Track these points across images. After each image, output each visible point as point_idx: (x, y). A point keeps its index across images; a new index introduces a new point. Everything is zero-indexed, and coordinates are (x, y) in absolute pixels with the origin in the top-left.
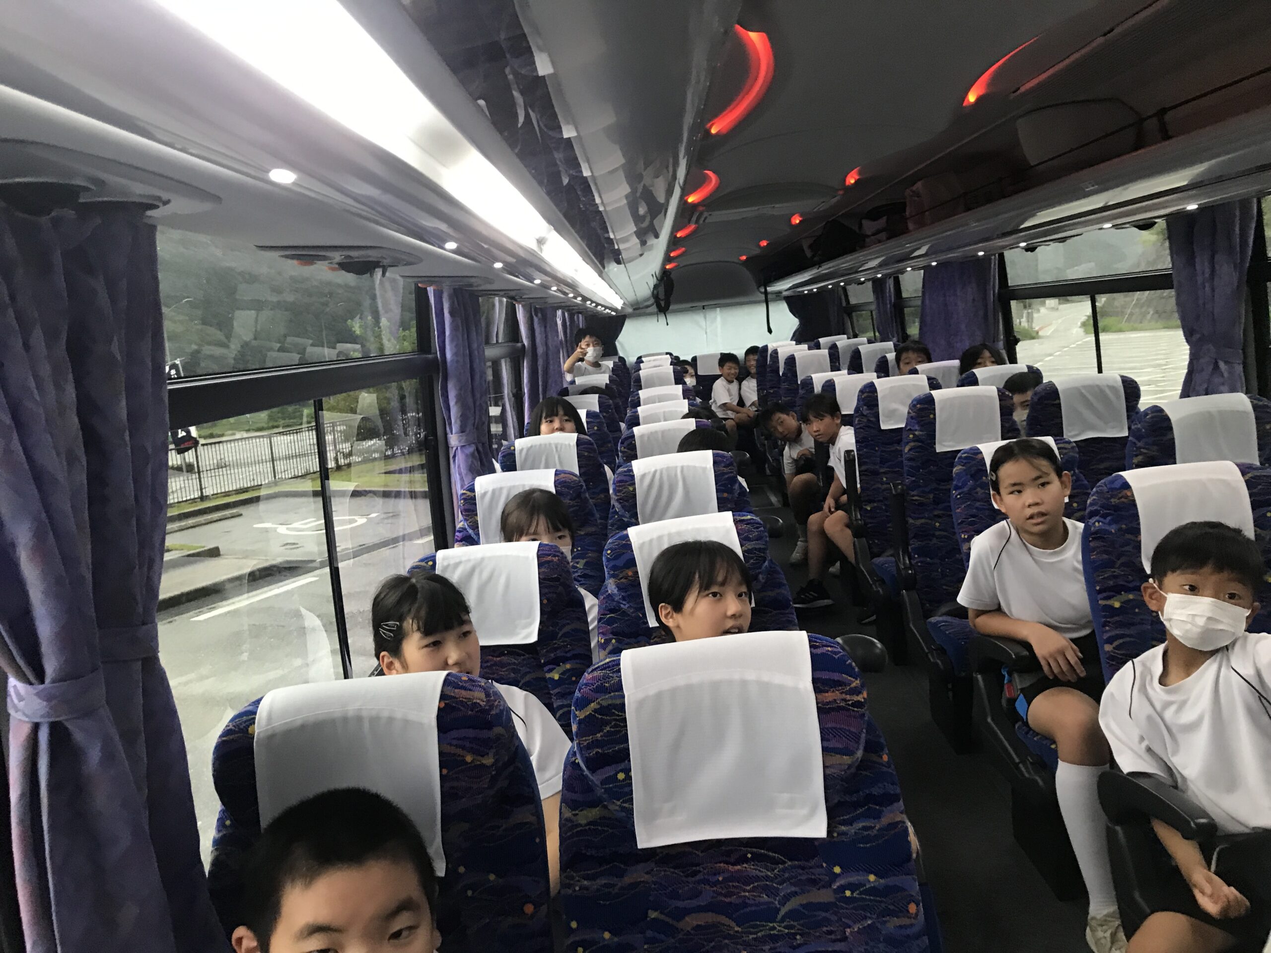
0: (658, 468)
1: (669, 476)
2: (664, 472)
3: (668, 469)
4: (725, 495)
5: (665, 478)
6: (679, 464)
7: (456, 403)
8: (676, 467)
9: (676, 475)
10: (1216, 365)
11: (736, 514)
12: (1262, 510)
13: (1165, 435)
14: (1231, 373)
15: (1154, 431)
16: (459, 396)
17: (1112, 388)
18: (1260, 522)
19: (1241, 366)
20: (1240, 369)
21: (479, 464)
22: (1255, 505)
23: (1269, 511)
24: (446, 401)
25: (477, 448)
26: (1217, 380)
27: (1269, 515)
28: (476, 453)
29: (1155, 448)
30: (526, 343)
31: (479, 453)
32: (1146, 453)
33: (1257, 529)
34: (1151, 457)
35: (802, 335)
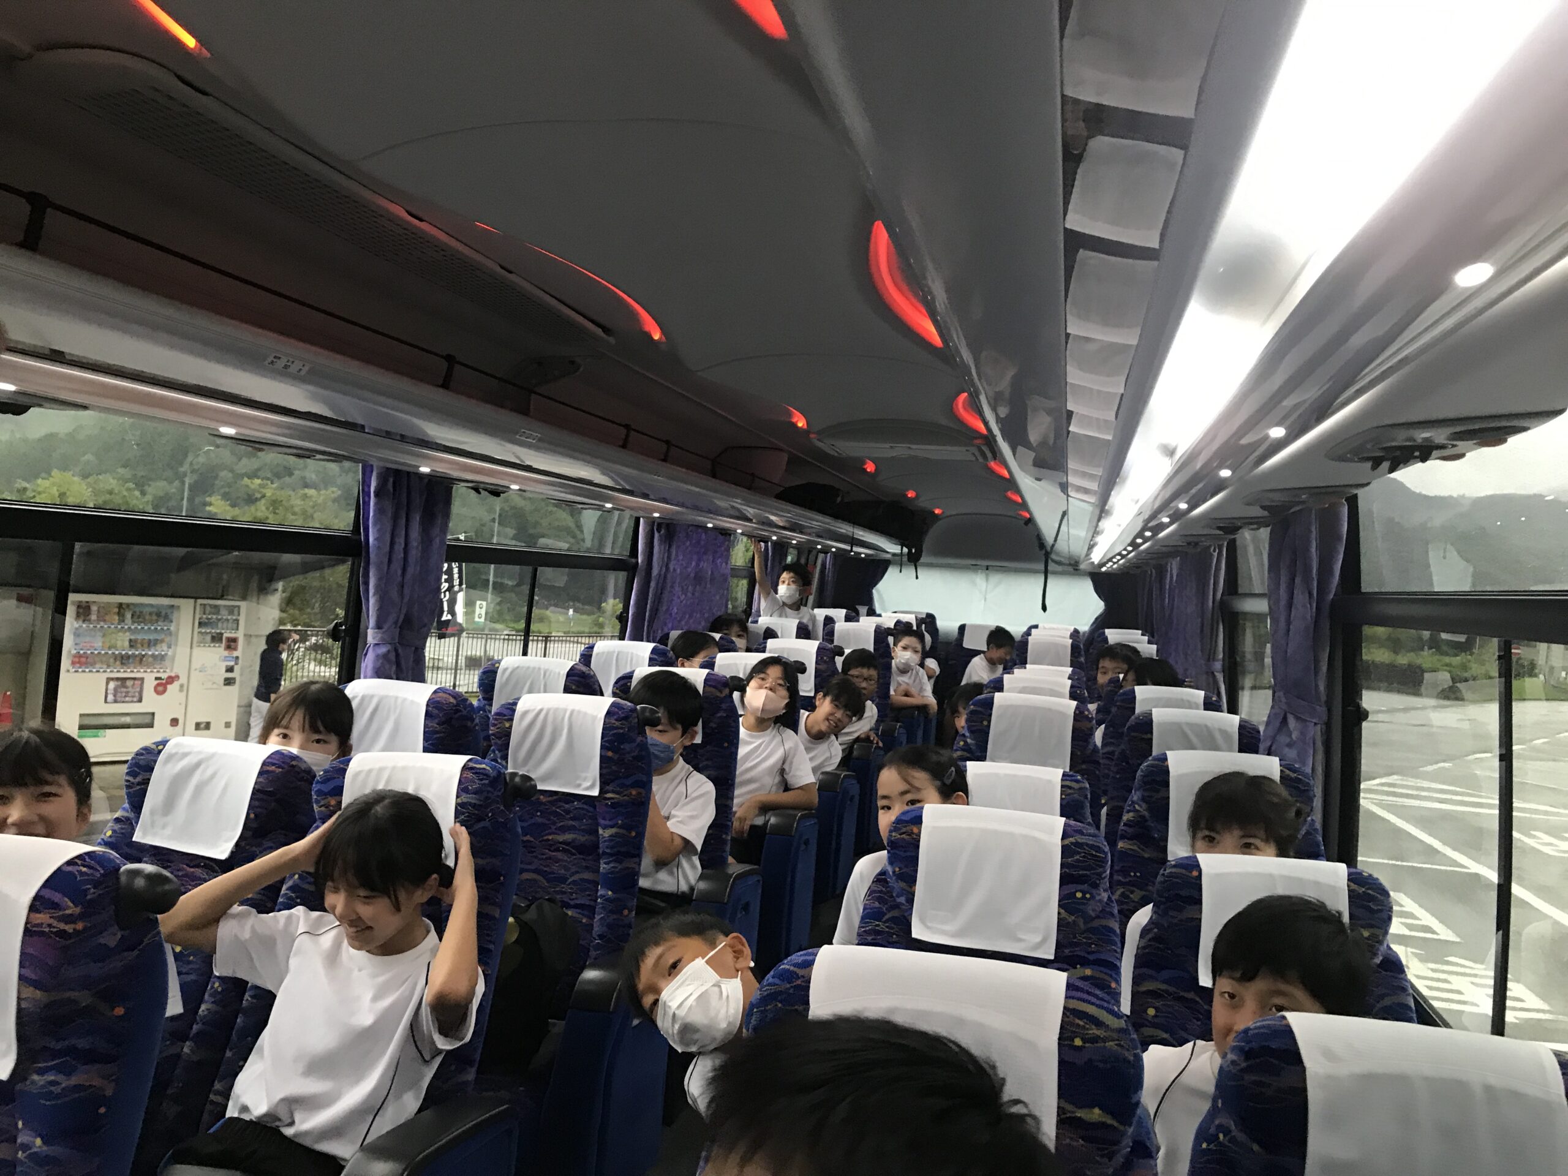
0: (546, 707)
1: (555, 719)
2: (551, 712)
3: (557, 710)
4: (610, 754)
7: (374, 594)
9: (563, 719)
10: (1285, 720)
11: (470, 760)
12: (1071, 888)
13: (1158, 791)
14: (1303, 734)
15: (1144, 783)
16: (378, 588)
17: (1224, 733)
18: (1066, 902)
19: (1319, 727)
20: (1316, 732)
21: (394, 668)
22: (1064, 880)
23: (1081, 891)
24: (367, 591)
25: (396, 650)
26: (1283, 739)
27: (1079, 895)
28: (392, 656)
29: (1144, 805)
30: (640, 561)
31: (397, 655)
32: (1138, 811)
33: (1062, 911)
34: (1143, 817)
35: (1103, 622)
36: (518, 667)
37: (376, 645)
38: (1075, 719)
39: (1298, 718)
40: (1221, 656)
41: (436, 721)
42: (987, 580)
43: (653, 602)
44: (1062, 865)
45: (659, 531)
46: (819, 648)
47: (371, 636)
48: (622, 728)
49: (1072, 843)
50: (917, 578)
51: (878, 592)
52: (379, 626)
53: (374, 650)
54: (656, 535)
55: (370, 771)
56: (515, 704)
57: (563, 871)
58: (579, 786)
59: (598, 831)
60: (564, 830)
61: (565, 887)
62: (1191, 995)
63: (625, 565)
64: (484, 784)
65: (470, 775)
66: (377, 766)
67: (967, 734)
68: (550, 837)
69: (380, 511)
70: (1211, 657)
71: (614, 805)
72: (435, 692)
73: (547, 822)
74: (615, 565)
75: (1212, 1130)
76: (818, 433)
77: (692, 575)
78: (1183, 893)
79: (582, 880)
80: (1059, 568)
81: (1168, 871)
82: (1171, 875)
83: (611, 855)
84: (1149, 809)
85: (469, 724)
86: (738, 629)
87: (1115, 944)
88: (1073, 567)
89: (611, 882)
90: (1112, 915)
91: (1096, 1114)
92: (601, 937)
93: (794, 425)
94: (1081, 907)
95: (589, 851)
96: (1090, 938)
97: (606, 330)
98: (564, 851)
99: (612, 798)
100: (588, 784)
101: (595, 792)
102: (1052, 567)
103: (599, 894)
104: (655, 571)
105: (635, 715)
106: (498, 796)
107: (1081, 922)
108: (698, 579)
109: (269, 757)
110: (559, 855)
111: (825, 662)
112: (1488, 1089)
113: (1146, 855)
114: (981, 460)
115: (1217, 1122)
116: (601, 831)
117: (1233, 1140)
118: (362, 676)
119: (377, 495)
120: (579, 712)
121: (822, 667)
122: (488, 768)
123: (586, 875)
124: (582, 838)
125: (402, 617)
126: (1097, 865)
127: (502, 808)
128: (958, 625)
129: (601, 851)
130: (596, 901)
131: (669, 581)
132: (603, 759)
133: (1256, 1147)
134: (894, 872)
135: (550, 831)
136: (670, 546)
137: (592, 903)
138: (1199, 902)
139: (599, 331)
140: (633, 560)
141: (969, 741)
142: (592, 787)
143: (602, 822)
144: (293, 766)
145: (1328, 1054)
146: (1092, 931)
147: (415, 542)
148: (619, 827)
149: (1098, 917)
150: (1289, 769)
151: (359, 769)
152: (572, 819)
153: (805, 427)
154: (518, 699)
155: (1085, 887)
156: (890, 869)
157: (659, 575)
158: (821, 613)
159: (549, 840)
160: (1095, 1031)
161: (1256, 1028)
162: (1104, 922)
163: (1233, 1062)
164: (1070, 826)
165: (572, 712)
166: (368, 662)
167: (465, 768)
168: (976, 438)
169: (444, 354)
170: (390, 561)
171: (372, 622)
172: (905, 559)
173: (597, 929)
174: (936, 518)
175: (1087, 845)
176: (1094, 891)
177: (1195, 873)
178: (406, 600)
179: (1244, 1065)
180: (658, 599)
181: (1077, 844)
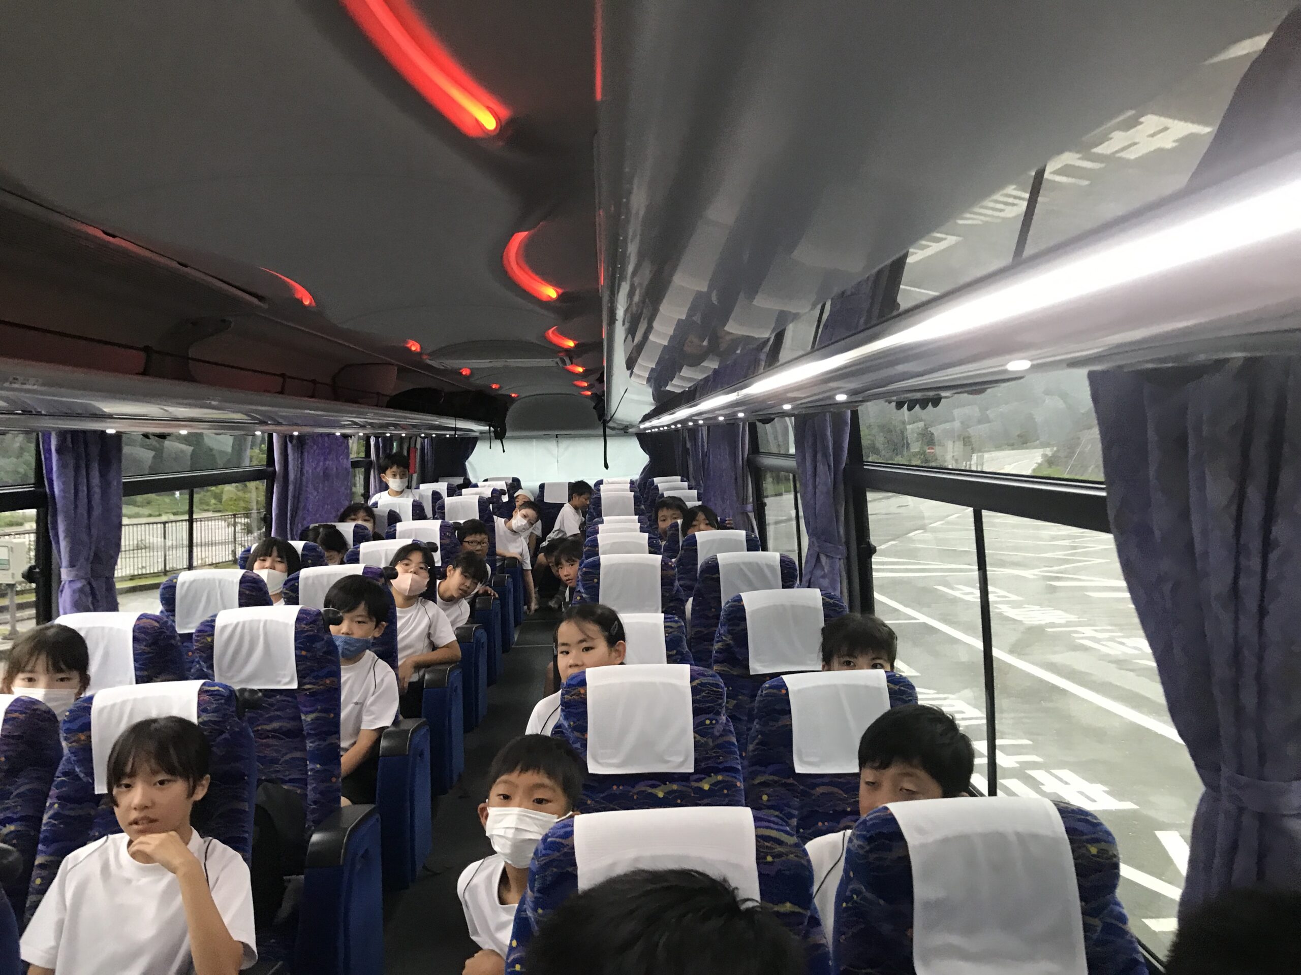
2: (247, 625)
3: (251, 621)
4: (304, 653)
5: (247, 630)
6: (263, 618)
7: (66, 537)
8: (259, 621)
9: (258, 628)
10: (818, 559)
11: (204, 684)
12: (701, 718)
13: (738, 625)
14: (832, 567)
15: (729, 620)
16: (68, 532)
17: (771, 567)
18: (699, 729)
19: (842, 561)
20: (840, 564)
21: (90, 599)
22: (696, 712)
23: (708, 719)
24: (56, 535)
25: (90, 583)
26: (819, 573)
27: (708, 722)
28: (88, 589)
29: (730, 637)
30: (277, 468)
31: (92, 588)
32: (725, 640)
33: (697, 735)
34: (728, 645)
35: (650, 472)
36: (194, 581)
37: (70, 582)
38: (662, 570)
39: (827, 556)
40: (751, 500)
41: (144, 643)
42: (558, 446)
43: (293, 504)
44: (694, 702)
45: (291, 442)
46: (441, 526)
47: (65, 574)
48: (310, 631)
49: (698, 684)
50: (504, 451)
51: (470, 463)
52: (72, 565)
53: (70, 587)
54: (289, 445)
55: (113, 706)
56: (214, 621)
57: (275, 754)
58: (279, 682)
59: (300, 717)
60: (271, 720)
61: (278, 767)
62: (791, 781)
63: (265, 474)
64: (221, 704)
65: (206, 697)
66: (119, 700)
67: (582, 590)
68: (260, 728)
69: (63, 466)
70: (744, 501)
71: (313, 694)
72: (139, 619)
73: (255, 715)
74: (256, 476)
75: (848, 893)
76: (429, 354)
77: (322, 474)
78: (777, 707)
79: (293, 759)
80: (613, 432)
81: (764, 692)
82: (767, 695)
83: (315, 735)
84: (734, 639)
85: (173, 642)
86: (365, 514)
87: (735, 753)
88: (624, 430)
89: (316, 756)
90: (731, 731)
91: (788, 907)
92: (315, 803)
93: (409, 350)
94: (709, 731)
95: (296, 734)
96: (718, 752)
97: (260, 298)
98: (273, 737)
99: (309, 689)
100: (287, 680)
101: (295, 686)
102: (608, 431)
103: (309, 768)
104: (292, 476)
105: (321, 618)
106: (232, 712)
107: (710, 741)
108: (326, 476)
109: (10, 706)
110: (271, 741)
111: (448, 537)
112: (1018, 834)
113: (735, 673)
114: (561, 365)
115: (850, 887)
116: (303, 717)
117: (864, 899)
118: (61, 611)
119: (58, 451)
120: (272, 621)
121: (447, 541)
122: (221, 689)
123: (298, 754)
124: (287, 725)
125: (92, 554)
126: (718, 698)
127: (236, 719)
128: (538, 484)
129: (305, 733)
130: (307, 774)
131: (304, 483)
132: (298, 658)
133: (882, 902)
134: (569, 725)
135: (259, 723)
136: (302, 453)
137: (304, 777)
138: (789, 712)
139: (255, 301)
140: (271, 469)
141: (584, 595)
142: (290, 682)
143: (304, 709)
144: (35, 710)
145: (920, 831)
146: (719, 746)
147: (97, 490)
148: (320, 712)
149: (721, 735)
150: (828, 597)
151: (101, 705)
152: (277, 710)
153: (419, 350)
154: (215, 616)
155: (711, 716)
156: (566, 724)
157: (296, 479)
158: (427, 489)
159: (258, 730)
160: (779, 849)
161: (871, 819)
162: (726, 739)
163: (860, 846)
164: (695, 671)
165: (266, 622)
166: (65, 598)
167: (201, 692)
168: (559, 352)
169: (142, 346)
170: (76, 507)
171: (65, 562)
172: (492, 434)
173: (311, 795)
174: (513, 400)
175: (709, 684)
176: (717, 717)
177: (784, 691)
178: (94, 539)
179: (868, 848)
180: (297, 498)
181: (702, 684)
